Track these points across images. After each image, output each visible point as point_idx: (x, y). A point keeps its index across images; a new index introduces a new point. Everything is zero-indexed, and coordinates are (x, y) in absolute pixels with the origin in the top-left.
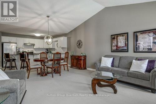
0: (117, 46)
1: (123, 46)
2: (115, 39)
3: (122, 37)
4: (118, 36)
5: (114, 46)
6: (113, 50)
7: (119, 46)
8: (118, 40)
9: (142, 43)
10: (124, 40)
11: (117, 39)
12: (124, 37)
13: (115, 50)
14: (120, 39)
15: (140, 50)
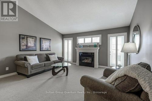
0: (27, 46)
1: (32, 46)
2: (25, 39)
3: (32, 39)
4: (28, 37)
5: (24, 46)
6: (22, 49)
7: (29, 46)
8: (28, 41)
9: (44, 45)
10: (34, 42)
11: (27, 39)
12: (34, 39)
13: (24, 49)
14: (30, 40)
15: (44, 50)
